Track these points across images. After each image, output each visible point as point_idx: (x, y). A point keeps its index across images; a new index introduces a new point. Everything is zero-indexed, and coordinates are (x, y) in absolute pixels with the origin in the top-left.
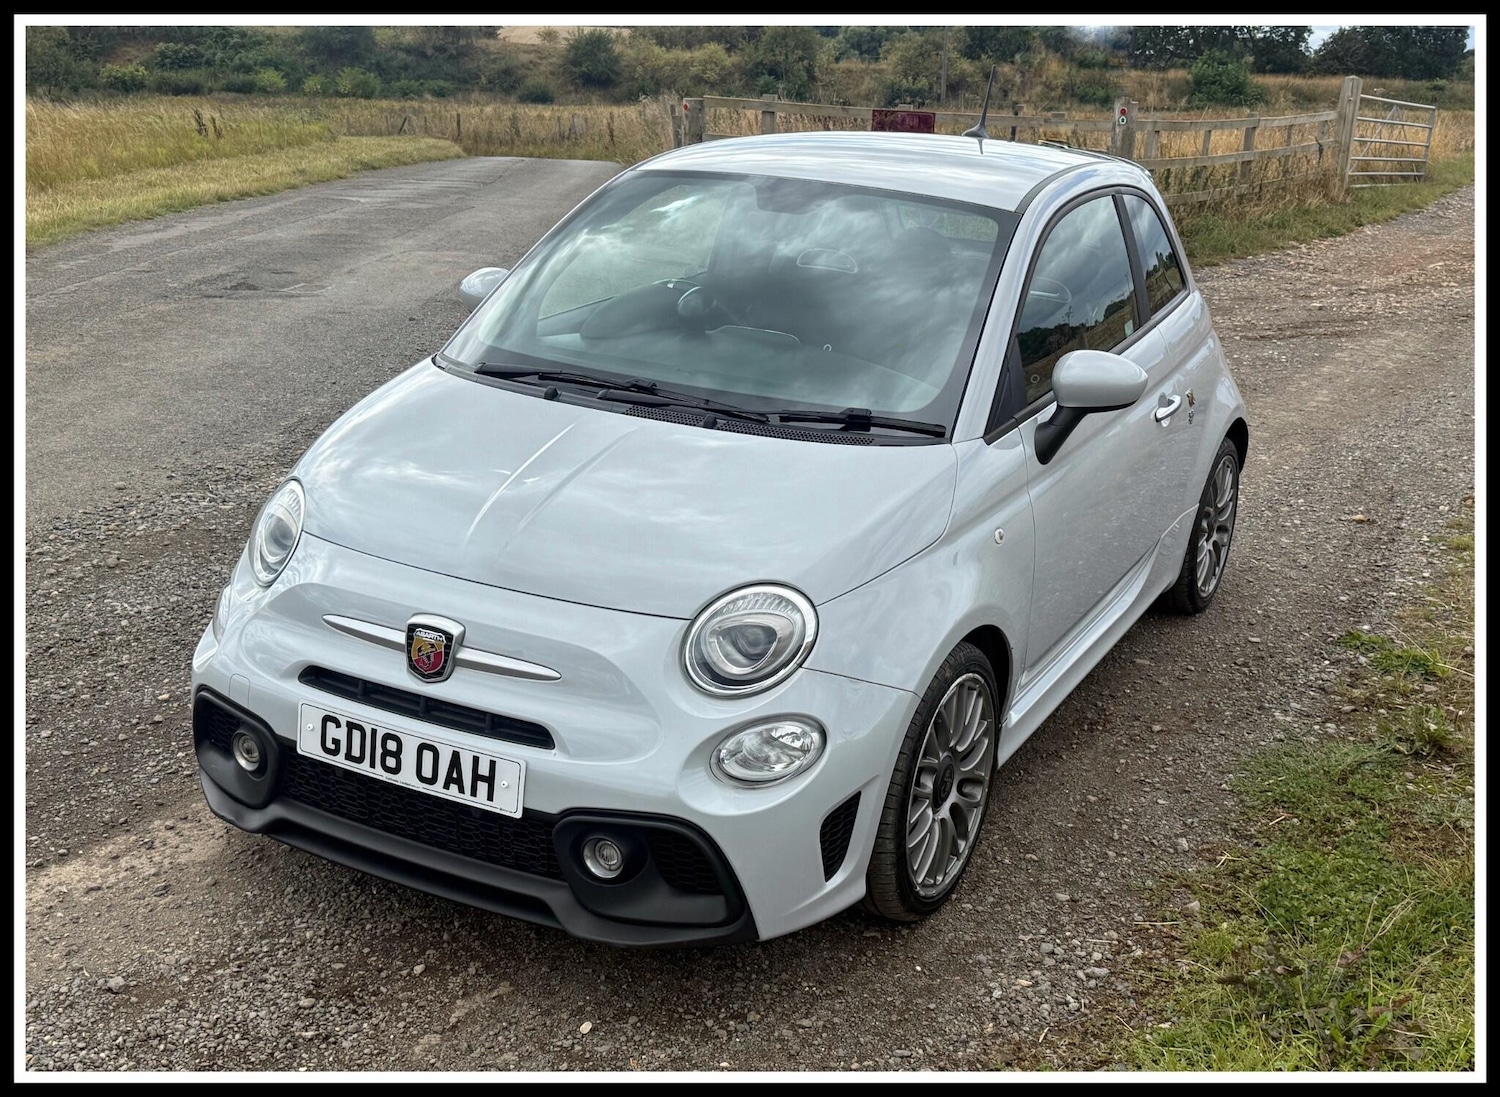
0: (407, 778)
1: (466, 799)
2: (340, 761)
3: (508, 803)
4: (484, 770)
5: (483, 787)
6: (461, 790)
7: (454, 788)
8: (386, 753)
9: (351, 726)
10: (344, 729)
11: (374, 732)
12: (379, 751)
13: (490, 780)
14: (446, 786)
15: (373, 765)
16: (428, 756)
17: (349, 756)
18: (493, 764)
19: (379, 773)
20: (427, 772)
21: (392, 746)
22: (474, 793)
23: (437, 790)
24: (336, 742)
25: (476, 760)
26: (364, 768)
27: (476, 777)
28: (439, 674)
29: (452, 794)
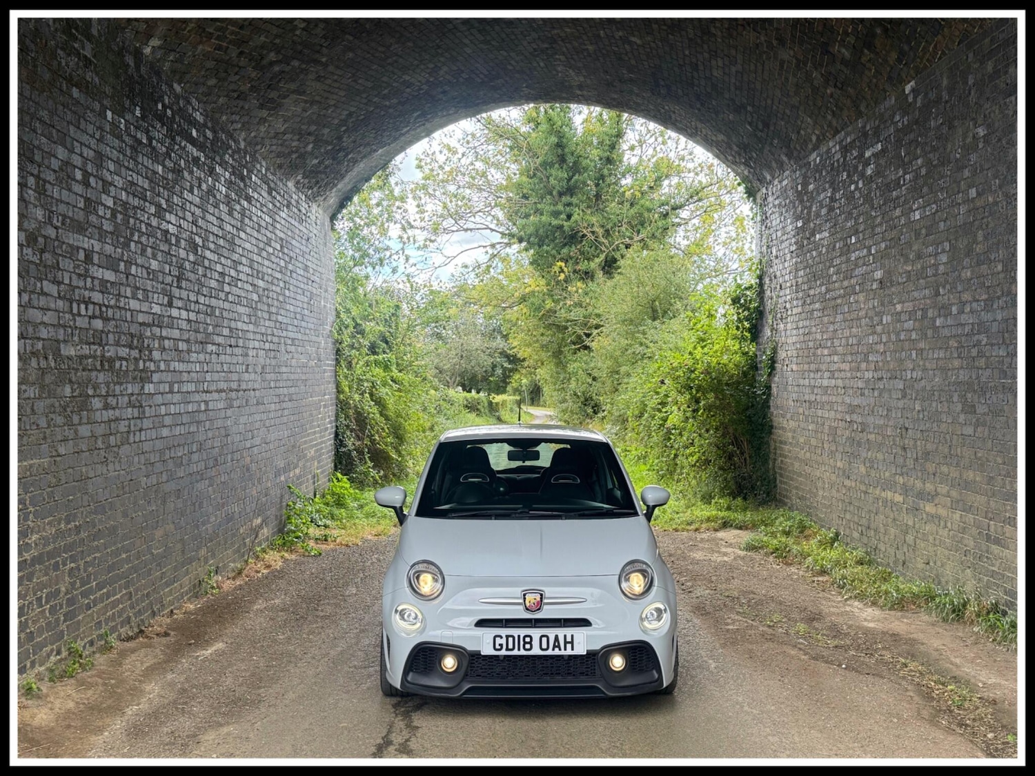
0: (536, 651)
1: (563, 652)
2: (504, 652)
3: (580, 650)
4: (569, 639)
5: (569, 646)
6: (560, 650)
7: (557, 649)
8: (525, 643)
9: (507, 637)
10: (505, 639)
11: (519, 636)
12: (522, 643)
13: (572, 643)
14: (553, 650)
15: (519, 649)
16: (544, 640)
17: (507, 649)
18: (572, 636)
19: (523, 652)
20: (544, 646)
21: (528, 640)
22: (565, 649)
23: (550, 652)
24: (501, 645)
25: (565, 636)
26: (515, 652)
27: (566, 643)
28: (539, 609)
29: (557, 652)
